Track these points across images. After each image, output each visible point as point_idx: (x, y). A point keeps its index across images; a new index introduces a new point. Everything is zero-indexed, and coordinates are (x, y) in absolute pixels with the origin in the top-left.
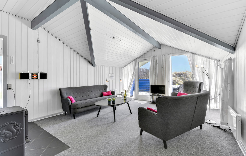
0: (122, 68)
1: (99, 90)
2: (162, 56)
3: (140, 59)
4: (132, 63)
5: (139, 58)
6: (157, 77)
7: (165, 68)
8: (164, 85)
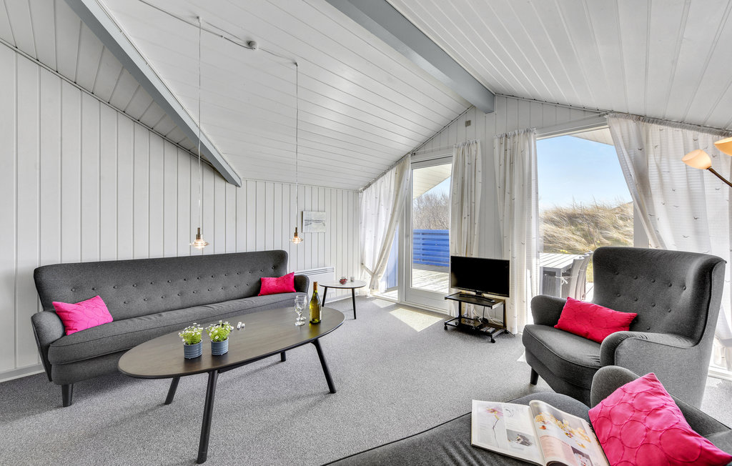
0: (357, 192)
1: (252, 271)
2: (497, 142)
3: (417, 158)
4: (389, 174)
5: (413, 153)
6: (476, 226)
7: (507, 189)
8: (505, 258)
